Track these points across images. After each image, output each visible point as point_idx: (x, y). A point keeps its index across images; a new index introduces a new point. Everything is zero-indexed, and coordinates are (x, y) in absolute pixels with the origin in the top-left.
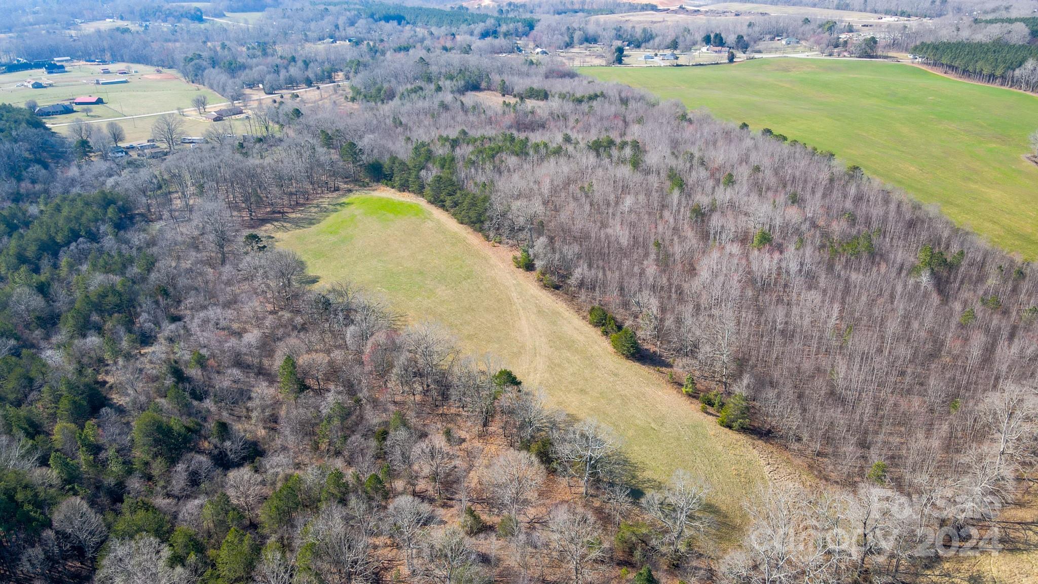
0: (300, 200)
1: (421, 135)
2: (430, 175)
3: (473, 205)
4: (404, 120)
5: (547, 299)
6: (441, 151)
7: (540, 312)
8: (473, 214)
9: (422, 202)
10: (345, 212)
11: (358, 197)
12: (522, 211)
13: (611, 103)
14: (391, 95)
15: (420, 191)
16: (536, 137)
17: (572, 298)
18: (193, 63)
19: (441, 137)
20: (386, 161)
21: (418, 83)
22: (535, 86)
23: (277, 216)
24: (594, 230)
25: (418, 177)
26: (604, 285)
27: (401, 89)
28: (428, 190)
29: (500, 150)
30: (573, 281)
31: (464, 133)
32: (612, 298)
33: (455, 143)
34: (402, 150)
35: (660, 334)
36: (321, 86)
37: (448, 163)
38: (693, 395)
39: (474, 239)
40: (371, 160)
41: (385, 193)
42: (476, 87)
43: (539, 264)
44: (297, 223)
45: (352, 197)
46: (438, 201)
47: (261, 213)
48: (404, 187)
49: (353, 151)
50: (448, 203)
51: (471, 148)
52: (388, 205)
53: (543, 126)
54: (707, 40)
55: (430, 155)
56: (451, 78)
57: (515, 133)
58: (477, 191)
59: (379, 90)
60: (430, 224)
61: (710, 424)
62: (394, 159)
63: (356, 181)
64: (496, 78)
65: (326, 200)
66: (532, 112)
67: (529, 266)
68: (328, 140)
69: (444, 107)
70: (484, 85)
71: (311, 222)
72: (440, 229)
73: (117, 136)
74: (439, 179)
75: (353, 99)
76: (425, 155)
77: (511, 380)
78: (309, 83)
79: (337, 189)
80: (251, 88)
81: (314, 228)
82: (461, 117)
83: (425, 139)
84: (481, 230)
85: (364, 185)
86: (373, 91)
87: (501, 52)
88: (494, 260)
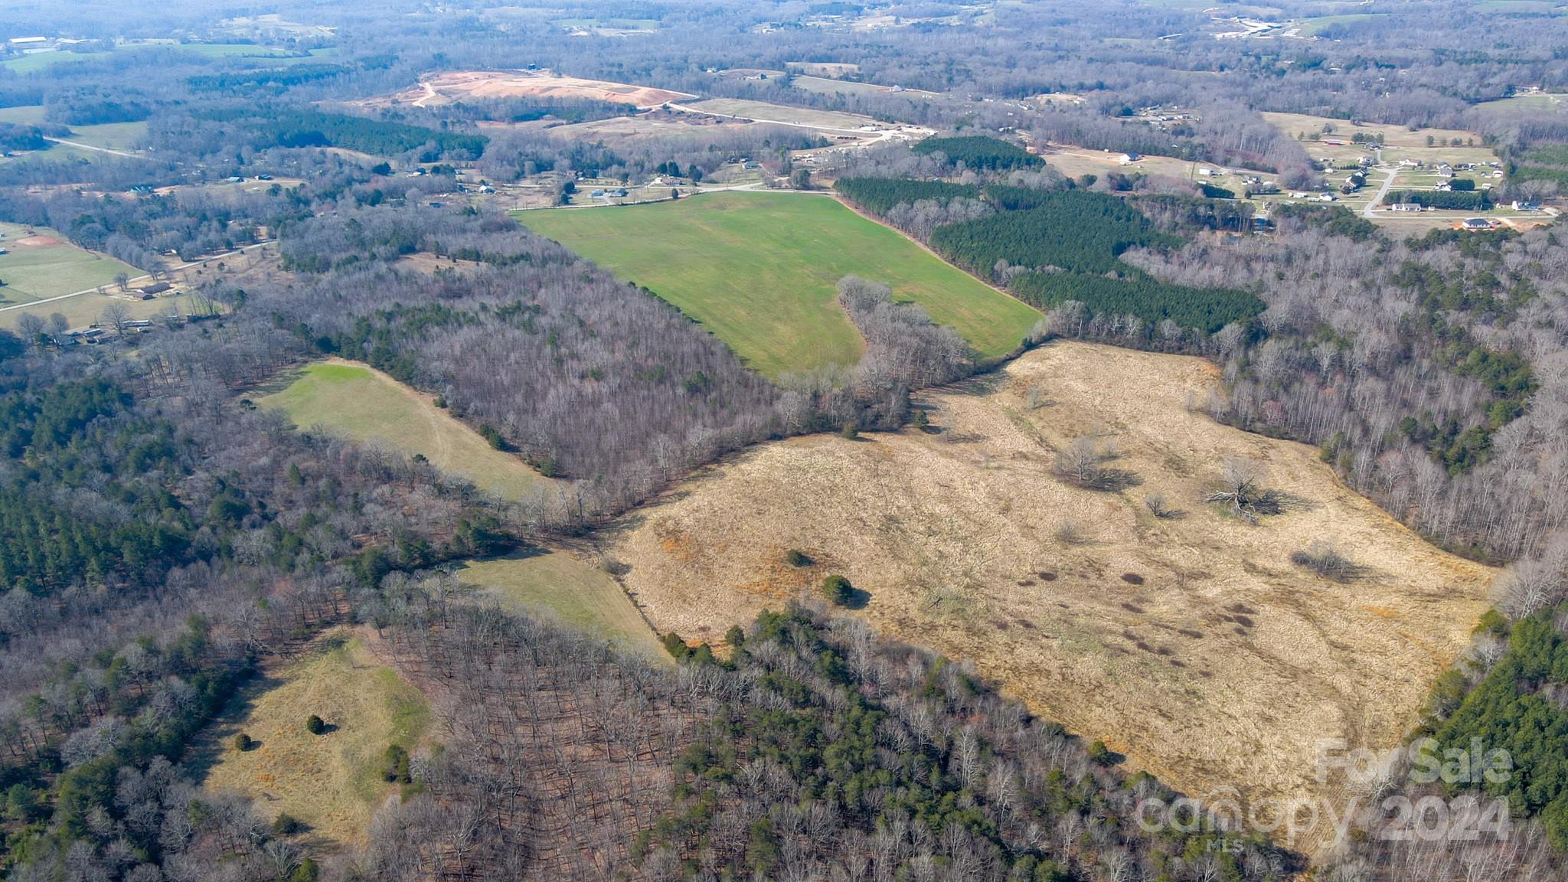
0: (266, 373)
1: (361, 310)
2: (371, 346)
3: (404, 367)
4: (343, 293)
5: (454, 424)
6: (379, 324)
7: (449, 431)
8: (404, 373)
9: (366, 367)
10: (305, 379)
11: (313, 366)
12: (436, 368)
13: (532, 265)
14: (326, 266)
15: (364, 358)
16: (461, 305)
17: (470, 422)
18: (84, 228)
19: (378, 312)
20: (333, 336)
21: (353, 252)
22: (467, 247)
23: (248, 385)
24: (487, 377)
25: (361, 348)
26: (488, 412)
27: (336, 258)
28: (370, 358)
29: (428, 320)
30: (470, 411)
31: (398, 305)
32: (494, 418)
33: (389, 317)
34: (345, 324)
35: (516, 432)
36: (245, 248)
37: (386, 334)
38: (530, 464)
39: (406, 391)
40: (320, 336)
41: (336, 362)
42: (410, 249)
43: (448, 402)
44: (269, 390)
45: (309, 367)
46: (377, 366)
47: (235, 385)
48: (351, 357)
49: (306, 330)
50: (386, 365)
51: (403, 321)
52: (339, 371)
53: (469, 292)
54: (662, 169)
55: (370, 330)
56: (386, 242)
57: (442, 302)
58: (407, 356)
59: (314, 259)
60: (373, 383)
61: (536, 476)
62: (340, 335)
63: (309, 353)
64: (430, 238)
65: (288, 370)
66: (460, 280)
67: (443, 405)
68: (280, 319)
69: (379, 277)
70: (418, 247)
71: (279, 389)
72: (383, 386)
73: (62, 324)
74: (378, 350)
75: (287, 269)
76: (366, 327)
77: (421, 458)
78: (230, 246)
79: (294, 361)
80: (163, 254)
81: (282, 393)
82: (395, 288)
83: (364, 313)
84: (411, 384)
85: (317, 357)
86: (307, 259)
87: (442, 192)
88: (421, 403)
